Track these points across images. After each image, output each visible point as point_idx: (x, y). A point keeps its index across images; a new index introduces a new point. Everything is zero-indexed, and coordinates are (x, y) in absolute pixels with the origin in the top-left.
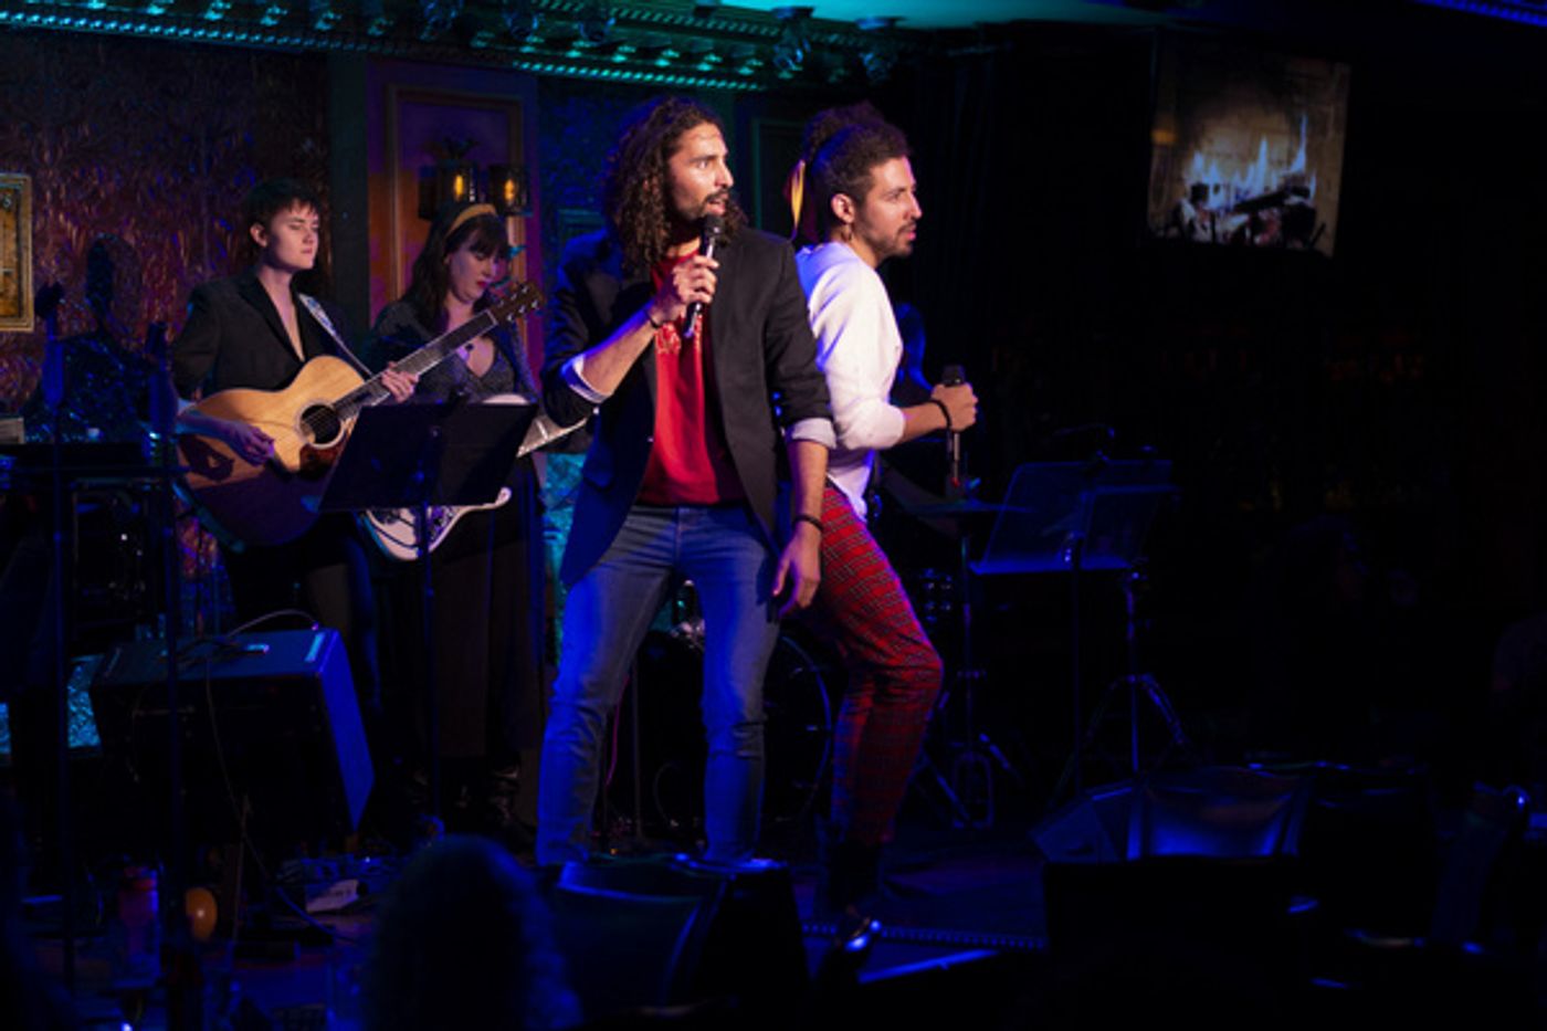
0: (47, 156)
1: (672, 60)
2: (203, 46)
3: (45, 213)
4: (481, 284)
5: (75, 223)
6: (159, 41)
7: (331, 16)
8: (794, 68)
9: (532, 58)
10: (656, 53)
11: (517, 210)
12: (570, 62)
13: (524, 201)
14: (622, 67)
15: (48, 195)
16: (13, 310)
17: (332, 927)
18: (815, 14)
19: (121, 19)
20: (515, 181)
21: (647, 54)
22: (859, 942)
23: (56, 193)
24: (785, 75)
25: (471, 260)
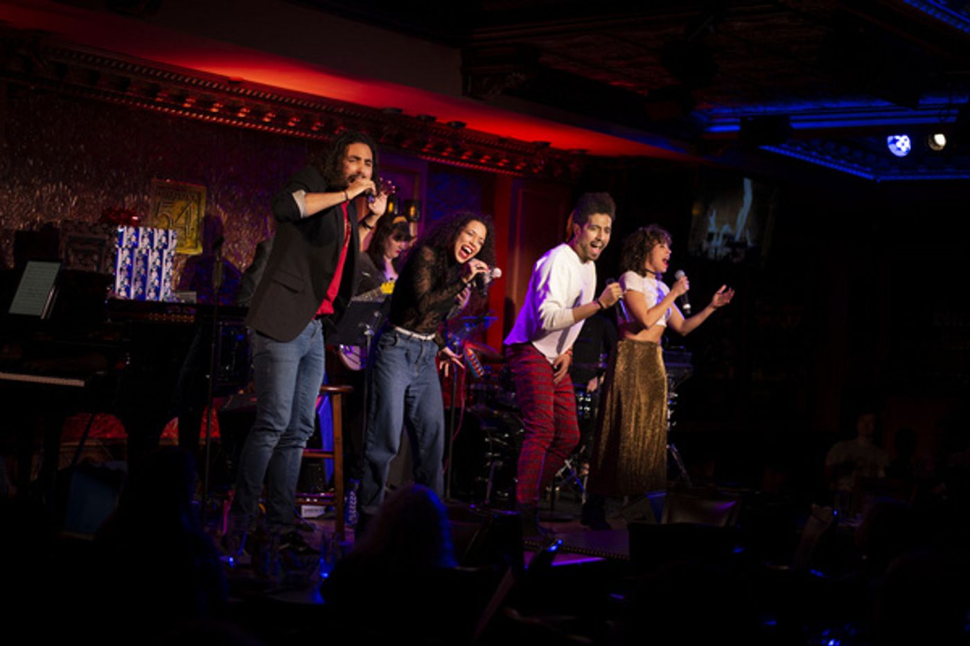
0: (214, 180)
1: (487, 160)
2: (286, 137)
3: (211, 203)
4: (398, 252)
5: (223, 210)
6: (267, 132)
7: (342, 129)
8: (540, 168)
9: (427, 154)
10: (481, 157)
11: (415, 219)
12: (443, 157)
13: (418, 216)
14: (465, 161)
15: (213, 196)
16: (194, 245)
17: (314, 525)
18: (552, 146)
19: (252, 122)
20: (415, 207)
21: (477, 156)
22: (554, 548)
23: (216, 196)
24: (535, 171)
25: (394, 242)
